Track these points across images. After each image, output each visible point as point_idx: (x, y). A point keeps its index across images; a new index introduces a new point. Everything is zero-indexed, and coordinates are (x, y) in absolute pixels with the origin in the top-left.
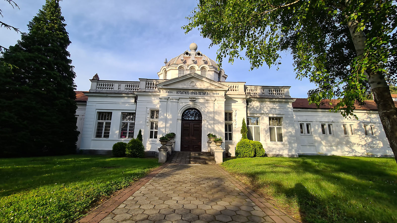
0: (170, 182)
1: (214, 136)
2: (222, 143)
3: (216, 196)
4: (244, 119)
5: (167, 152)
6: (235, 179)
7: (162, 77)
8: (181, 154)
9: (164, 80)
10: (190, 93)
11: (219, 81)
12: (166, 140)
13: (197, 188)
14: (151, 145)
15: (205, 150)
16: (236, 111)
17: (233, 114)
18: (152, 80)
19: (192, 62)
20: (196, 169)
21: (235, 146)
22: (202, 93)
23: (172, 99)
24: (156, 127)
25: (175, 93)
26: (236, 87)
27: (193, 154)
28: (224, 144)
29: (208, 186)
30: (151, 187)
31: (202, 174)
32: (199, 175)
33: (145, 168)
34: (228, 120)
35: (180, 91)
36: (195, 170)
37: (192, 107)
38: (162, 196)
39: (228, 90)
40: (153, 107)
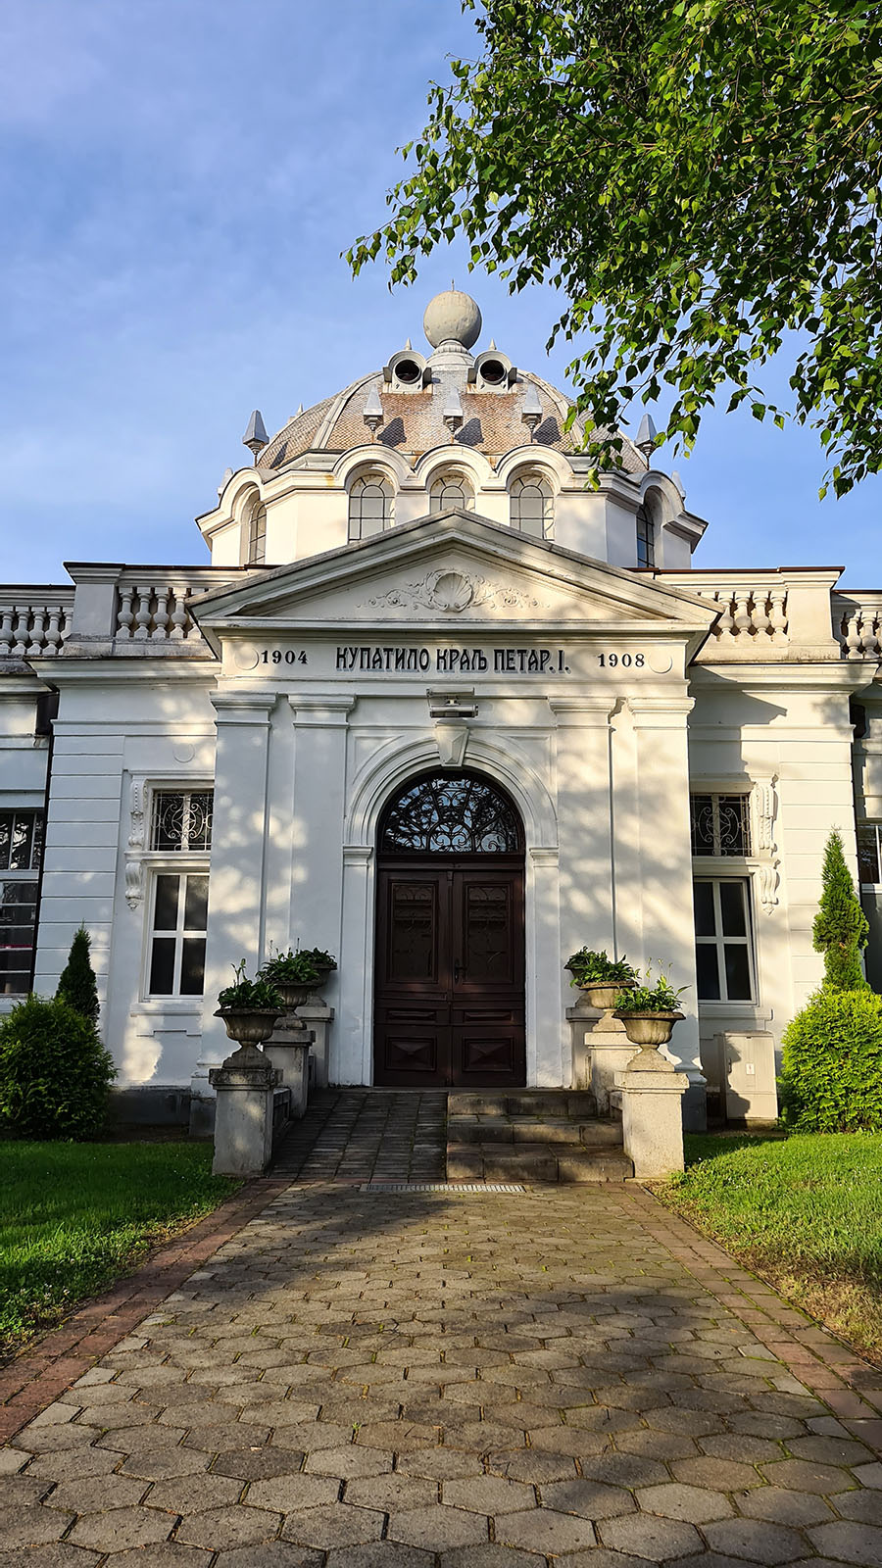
0: (295, 1328)
1: (618, 974)
2: (673, 1021)
3: (633, 1440)
4: (835, 847)
5: (276, 1092)
6: (774, 1304)
7: (228, 550)
8: (375, 1108)
9: (246, 567)
10: (434, 657)
11: (646, 564)
12: (266, 1011)
13: (491, 1376)
14: (162, 1042)
15: (553, 1074)
16: (775, 779)
17: (753, 801)
18: (158, 575)
19: (447, 434)
20: (484, 1222)
21: (777, 1040)
22: (517, 658)
23: (308, 707)
24: (198, 915)
25: (322, 661)
26: (769, 605)
27: (462, 1108)
28: (690, 1031)
29: (576, 1363)
30: (153, 1374)
31: (527, 1260)
32: (508, 1268)
33: (116, 1225)
34: (717, 847)
35: (360, 646)
36: (483, 1235)
37: (452, 761)
38: (230, 1446)
39: (715, 629)
40: (167, 768)
